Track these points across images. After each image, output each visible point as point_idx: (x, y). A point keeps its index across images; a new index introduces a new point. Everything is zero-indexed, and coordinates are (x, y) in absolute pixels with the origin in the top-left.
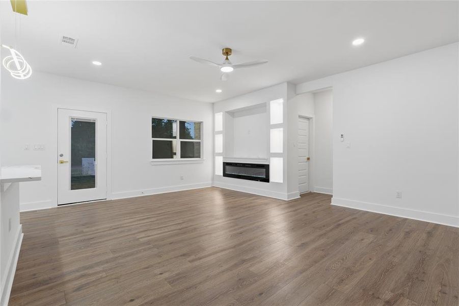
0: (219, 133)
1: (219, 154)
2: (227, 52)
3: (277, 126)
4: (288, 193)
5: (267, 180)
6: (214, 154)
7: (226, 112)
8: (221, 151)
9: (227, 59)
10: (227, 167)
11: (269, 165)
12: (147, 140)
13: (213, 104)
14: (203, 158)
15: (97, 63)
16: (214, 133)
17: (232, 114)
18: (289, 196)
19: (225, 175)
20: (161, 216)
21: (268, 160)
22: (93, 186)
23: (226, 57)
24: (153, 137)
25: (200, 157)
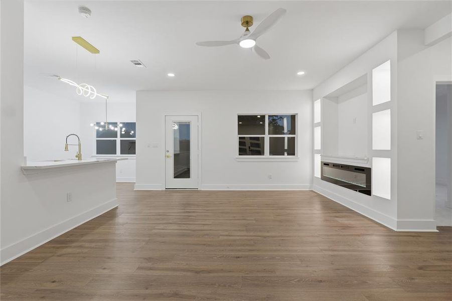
0: (318, 125)
1: (318, 152)
2: (247, 22)
3: (382, 107)
4: (398, 217)
5: (368, 192)
6: (313, 152)
7: (324, 97)
8: (320, 148)
9: (247, 30)
10: (326, 168)
11: (370, 169)
12: (233, 137)
13: (312, 90)
14: (297, 156)
15: (171, 75)
16: (313, 125)
17: (334, 99)
18: (399, 224)
19: (324, 178)
20: (209, 212)
21: (369, 160)
22: (189, 177)
23: (246, 28)
24: (239, 134)
25: (294, 154)
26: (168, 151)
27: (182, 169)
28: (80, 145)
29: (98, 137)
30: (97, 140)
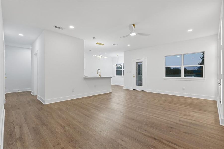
13: (218, 34)
15: (129, 45)
22: (142, 86)
25: (202, 77)
26: (134, 74)
27: (140, 82)
28: (100, 72)
29: (117, 69)
30: (117, 70)
